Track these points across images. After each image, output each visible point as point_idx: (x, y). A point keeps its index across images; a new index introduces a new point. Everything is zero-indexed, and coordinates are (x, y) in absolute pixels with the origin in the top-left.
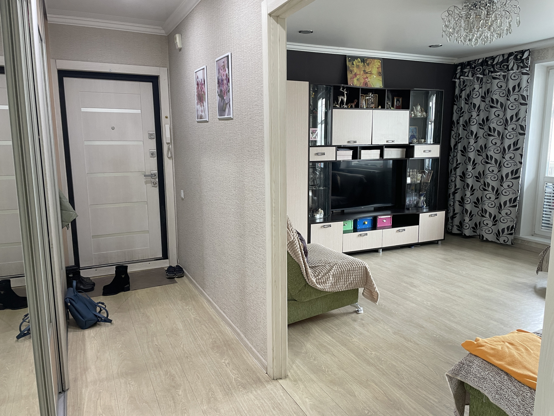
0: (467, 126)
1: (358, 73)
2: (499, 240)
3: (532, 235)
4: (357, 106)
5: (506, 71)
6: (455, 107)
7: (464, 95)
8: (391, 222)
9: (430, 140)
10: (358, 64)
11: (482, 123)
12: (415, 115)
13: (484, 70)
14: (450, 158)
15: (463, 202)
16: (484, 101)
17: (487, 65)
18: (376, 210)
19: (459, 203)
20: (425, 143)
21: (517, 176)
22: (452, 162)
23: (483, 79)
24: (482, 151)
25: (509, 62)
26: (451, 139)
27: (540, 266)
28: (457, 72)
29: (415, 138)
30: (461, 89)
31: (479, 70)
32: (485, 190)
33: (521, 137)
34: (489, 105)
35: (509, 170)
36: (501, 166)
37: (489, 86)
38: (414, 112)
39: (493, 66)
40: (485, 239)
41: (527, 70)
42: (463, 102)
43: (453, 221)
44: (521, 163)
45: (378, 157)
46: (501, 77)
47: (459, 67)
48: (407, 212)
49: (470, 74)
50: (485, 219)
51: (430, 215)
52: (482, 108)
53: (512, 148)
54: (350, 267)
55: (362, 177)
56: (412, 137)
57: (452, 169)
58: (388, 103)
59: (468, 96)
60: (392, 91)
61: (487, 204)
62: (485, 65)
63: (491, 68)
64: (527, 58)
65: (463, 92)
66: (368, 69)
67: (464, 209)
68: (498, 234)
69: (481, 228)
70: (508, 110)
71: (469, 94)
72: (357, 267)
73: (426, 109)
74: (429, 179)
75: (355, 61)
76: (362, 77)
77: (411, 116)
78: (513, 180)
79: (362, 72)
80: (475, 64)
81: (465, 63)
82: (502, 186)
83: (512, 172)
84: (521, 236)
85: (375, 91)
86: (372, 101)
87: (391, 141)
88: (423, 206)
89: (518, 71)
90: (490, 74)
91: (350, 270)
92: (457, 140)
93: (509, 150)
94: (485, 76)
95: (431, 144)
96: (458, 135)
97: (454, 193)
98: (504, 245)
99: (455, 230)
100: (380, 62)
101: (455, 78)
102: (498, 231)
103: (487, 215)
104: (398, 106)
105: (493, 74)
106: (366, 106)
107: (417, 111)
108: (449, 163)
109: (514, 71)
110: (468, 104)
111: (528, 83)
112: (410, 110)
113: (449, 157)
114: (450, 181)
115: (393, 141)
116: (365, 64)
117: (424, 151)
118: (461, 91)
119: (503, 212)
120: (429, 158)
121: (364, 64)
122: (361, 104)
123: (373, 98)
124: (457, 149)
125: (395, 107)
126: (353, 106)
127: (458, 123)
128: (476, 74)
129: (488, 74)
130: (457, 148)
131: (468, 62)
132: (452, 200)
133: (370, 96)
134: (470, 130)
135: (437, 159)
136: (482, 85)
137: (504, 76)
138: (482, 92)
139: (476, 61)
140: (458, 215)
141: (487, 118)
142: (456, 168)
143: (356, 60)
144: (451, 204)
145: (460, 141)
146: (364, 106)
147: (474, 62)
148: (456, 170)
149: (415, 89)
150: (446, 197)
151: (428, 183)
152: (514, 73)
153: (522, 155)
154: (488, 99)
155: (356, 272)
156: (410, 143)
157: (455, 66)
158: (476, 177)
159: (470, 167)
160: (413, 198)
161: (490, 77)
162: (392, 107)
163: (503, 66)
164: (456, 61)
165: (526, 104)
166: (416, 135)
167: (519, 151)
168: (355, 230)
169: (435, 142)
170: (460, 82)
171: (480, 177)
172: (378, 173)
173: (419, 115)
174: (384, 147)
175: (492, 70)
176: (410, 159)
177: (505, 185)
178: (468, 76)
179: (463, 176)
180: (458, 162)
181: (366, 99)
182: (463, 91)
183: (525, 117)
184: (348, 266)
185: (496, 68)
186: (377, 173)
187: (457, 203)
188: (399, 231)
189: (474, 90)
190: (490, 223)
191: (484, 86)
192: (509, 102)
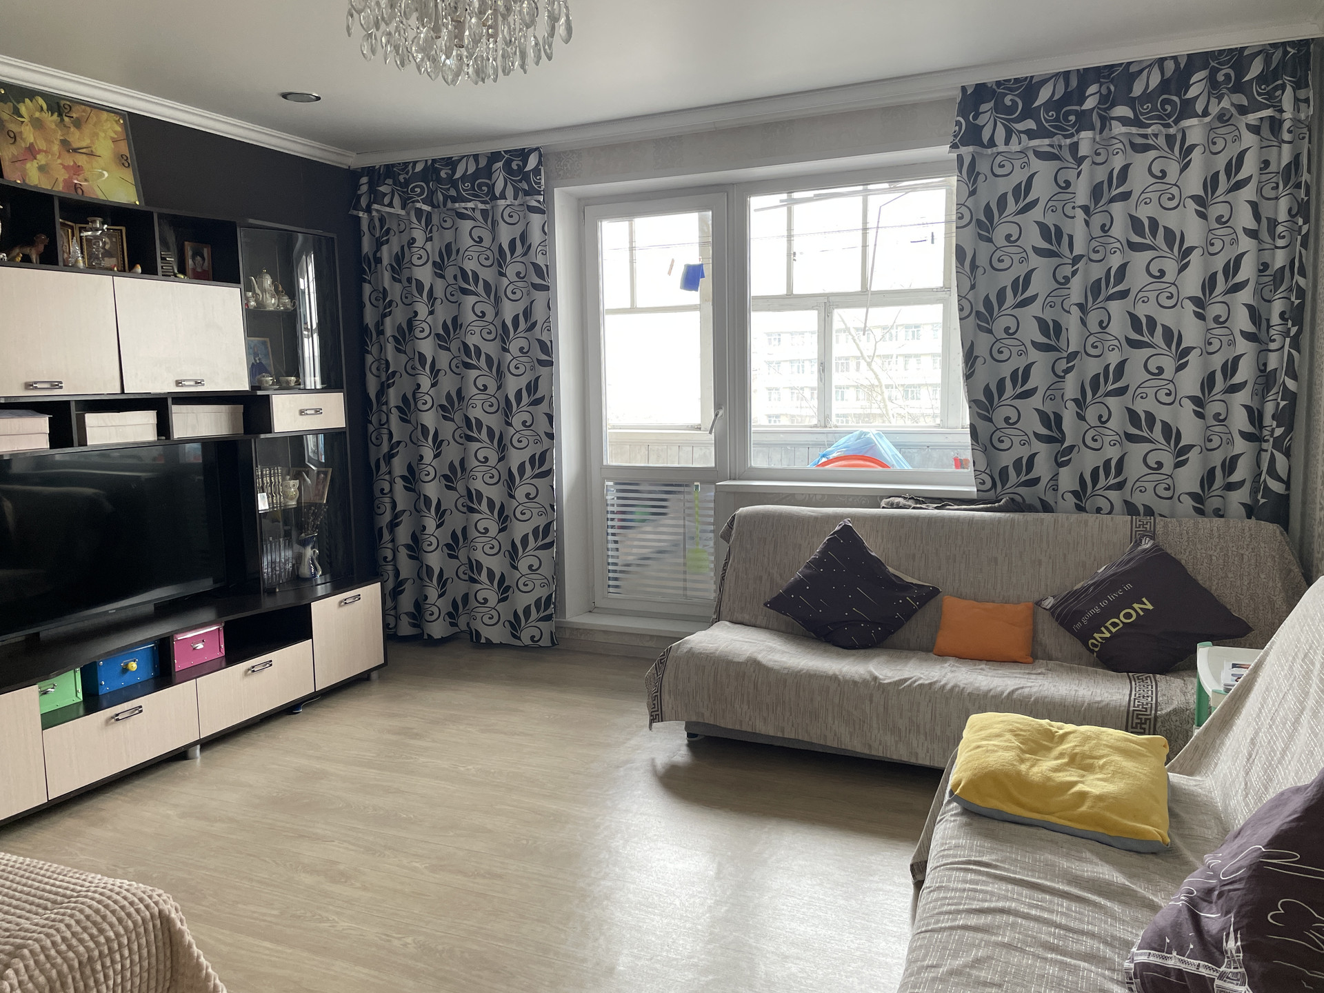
0: (404, 340)
1: (41, 144)
2: (519, 638)
3: (590, 612)
4: (50, 259)
5: (487, 199)
6: (367, 288)
7: (386, 254)
8: (222, 646)
9: (313, 378)
10: (37, 114)
11: (442, 333)
12: (260, 304)
13: (432, 193)
14: (371, 428)
15: (418, 548)
16: (442, 277)
17: (439, 180)
18: (164, 611)
19: (408, 550)
20: (300, 388)
21: (544, 469)
22: (377, 439)
23: (433, 216)
24: (453, 409)
25: (495, 176)
26: (365, 375)
27: (656, 709)
28: (359, 192)
29: (267, 371)
30: (378, 240)
31: (418, 190)
32: (472, 510)
33: (543, 371)
34: (456, 287)
35: (525, 456)
36: (505, 445)
37: (448, 236)
38: (254, 292)
39: (454, 184)
40: (483, 641)
41: (539, 202)
42: (387, 275)
43: (396, 603)
44: (551, 436)
45: (150, 435)
46: (478, 215)
47: (364, 180)
48: (268, 604)
49: (397, 201)
50: (479, 586)
51: (341, 602)
52: (439, 292)
53: (525, 399)
54: (92, 945)
55: (95, 494)
56: (256, 370)
57: (378, 460)
58: (164, 259)
59: (399, 259)
60: (176, 222)
61: (479, 546)
62: (432, 180)
63: (449, 189)
64: (536, 171)
65: (385, 248)
66: (78, 139)
67: (422, 566)
68: (515, 626)
69: (473, 614)
70: (505, 299)
71: (399, 254)
72: (126, 928)
73: (289, 288)
74: (323, 493)
75: (24, 102)
76: (59, 161)
77: (247, 304)
78: (535, 481)
79: (56, 148)
80: (407, 174)
81: (380, 168)
82: (512, 497)
83: (532, 458)
84: (569, 620)
85: (114, 214)
86: (107, 247)
87: (192, 383)
88: (315, 575)
89: (516, 203)
90: (449, 204)
91: (90, 958)
92: (384, 379)
93: (518, 405)
94: (436, 210)
95: (315, 391)
96: (384, 366)
97: (393, 525)
98: (534, 650)
99: (405, 629)
100: (122, 122)
101: (357, 207)
102: (516, 613)
103: (484, 577)
104: (199, 270)
105: (457, 205)
106: (84, 262)
107: (264, 291)
108: (371, 445)
109: (508, 202)
110: (400, 281)
111: (545, 234)
112: (242, 285)
113: (367, 426)
114: (377, 493)
115: (197, 383)
116: (66, 119)
117: (302, 412)
118: (379, 244)
119: (523, 565)
120: (316, 433)
121: (62, 120)
122: (66, 255)
123: (111, 240)
124: (386, 403)
125: (189, 271)
126: (34, 257)
127: (381, 332)
128: (413, 202)
129: (445, 205)
130: (387, 401)
131: (387, 166)
132: (390, 545)
133: (97, 230)
134: (417, 354)
135: (340, 433)
136: (431, 231)
137: (484, 213)
138: (433, 248)
139: (407, 167)
140: (407, 586)
141: (455, 319)
142: (390, 457)
143: (27, 100)
144: (386, 557)
145: (394, 382)
146: (76, 261)
147: (403, 170)
148: (389, 461)
149: (251, 221)
150: (372, 537)
151: (321, 504)
152: (508, 205)
153: (550, 418)
154: (450, 272)
155: (122, 956)
156: (254, 388)
157: (353, 175)
158: (446, 477)
159: (428, 453)
160: (283, 554)
161: (449, 213)
162: (180, 272)
163: (480, 186)
164: (352, 160)
165: (547, 288)
166: (269, 362)
167: (543, 407)
168: (92, 702)
169: (330, 384)
170: (371, 220)
171: (456, 477)
172: (149, 480)
173: (271, 302)
174: (170, 401)
175: (453, 193)
176: (262, 436)
177: (520, 493)
178: (390, 205)
179: (412, 478)
180: (394, 440)
181: (81, 237)
182: (382, 244)
183: (547, 320)
184: (81, 941)
185: (464, 190)
186: (146, 479)
187: (403, 553)
188: (252, 670)
189: (413, 244)
190: (493, 597)
191: (435, 235)
192: (505, 281)
